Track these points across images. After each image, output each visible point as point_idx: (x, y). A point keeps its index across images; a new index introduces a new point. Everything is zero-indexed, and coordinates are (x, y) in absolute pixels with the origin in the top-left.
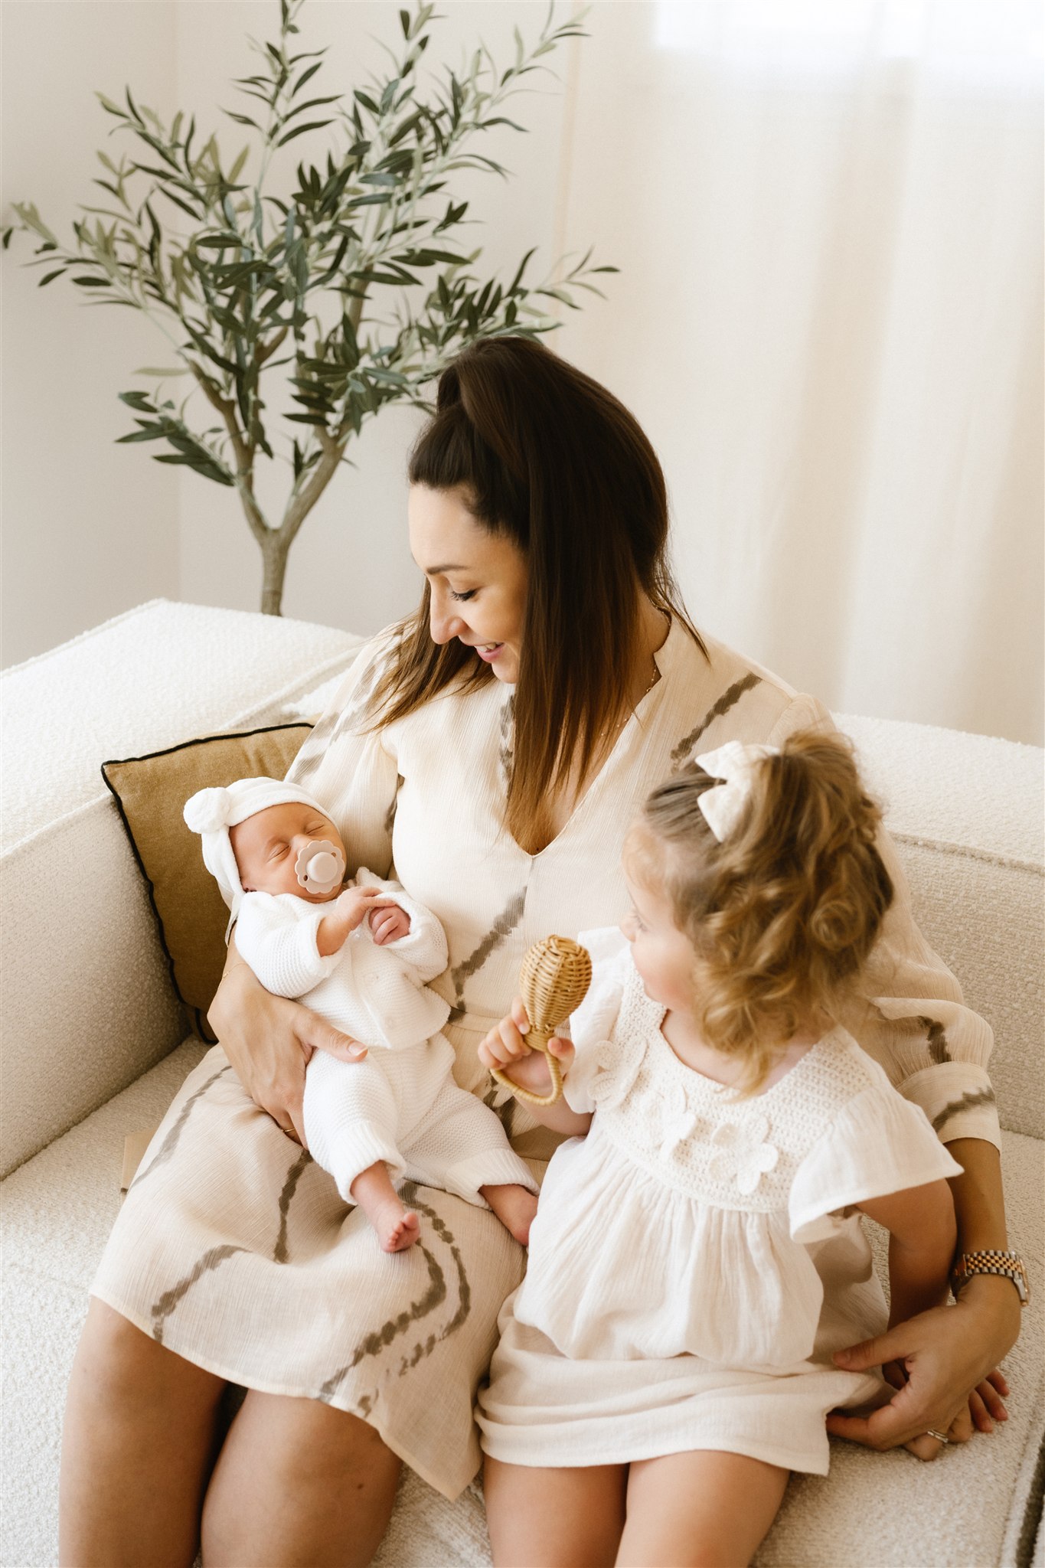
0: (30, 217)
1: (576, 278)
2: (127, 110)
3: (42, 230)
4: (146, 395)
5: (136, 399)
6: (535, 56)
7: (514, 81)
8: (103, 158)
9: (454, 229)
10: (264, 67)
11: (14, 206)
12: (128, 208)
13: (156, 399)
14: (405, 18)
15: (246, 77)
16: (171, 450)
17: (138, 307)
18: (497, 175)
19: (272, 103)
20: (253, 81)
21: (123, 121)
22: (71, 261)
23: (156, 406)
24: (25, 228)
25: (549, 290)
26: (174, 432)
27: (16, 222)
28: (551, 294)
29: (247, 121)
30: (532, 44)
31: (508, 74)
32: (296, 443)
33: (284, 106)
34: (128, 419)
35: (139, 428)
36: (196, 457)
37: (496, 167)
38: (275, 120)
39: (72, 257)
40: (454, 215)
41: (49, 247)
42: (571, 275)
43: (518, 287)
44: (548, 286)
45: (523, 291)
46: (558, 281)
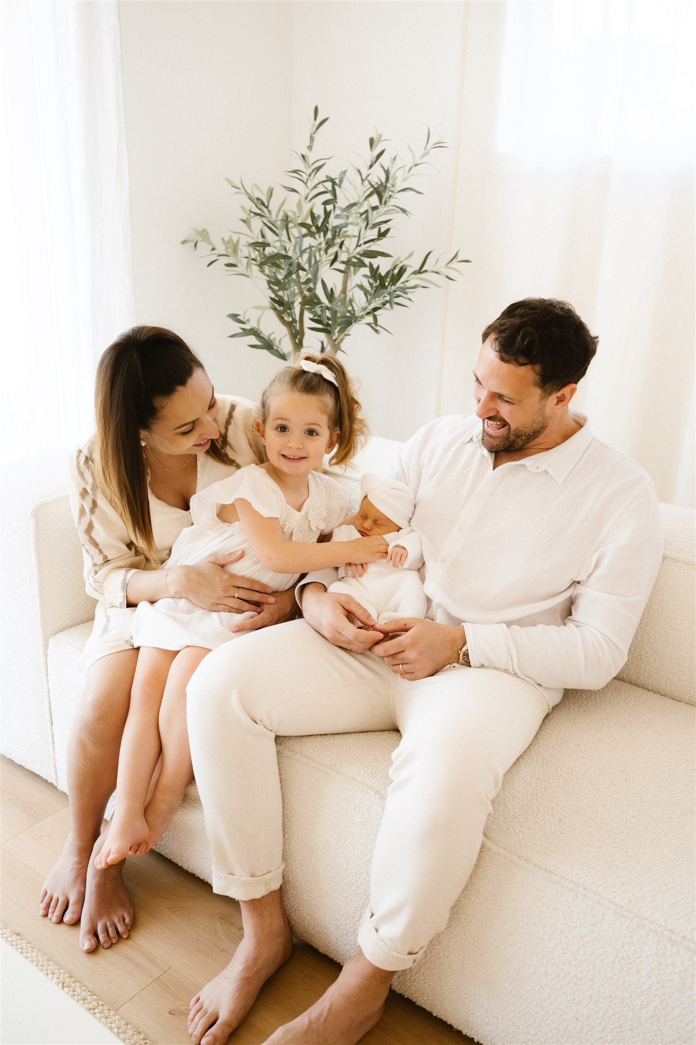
0: (204, 234)
1: (451, 265)
2: (240, 186)
3: (210, 242)
4: (239, 315)
5: (235, 317)
6: (421, 158)
7: (414, 169)
8: (243, 208)
9: (384, 241)
10: (299, 165)
11: (195, 230)
12: (252, 232)
13: (244, 318)
14: (372, 141)
15: (291, 170)
16: (257, 343)
17: (248, 277)
18: (404, 215)
19: (306, 184)
20: (295, 171)
21: (238, 190)
22: (220, 255)
23: (244, 321)
24: (203, 241)
25: (436, 271)
26: (254, 332)
27: (200, 239)
28: (437, 273)
29: (294, 190)
30: (419, 152)
31: (411, 168)
32: (322, 343)
33: (311, 184)
34: (236, 328)
35: (241, 331)
36: (268, 345)
37: (404, 211)
38: (307, 191)
39: (221, 254)
40: (382, 235)
41: (213, 249)
42: (448, 264)
43: (423, 269)
44: (435, 269)
45: (426, 271)
46: (440, 267)
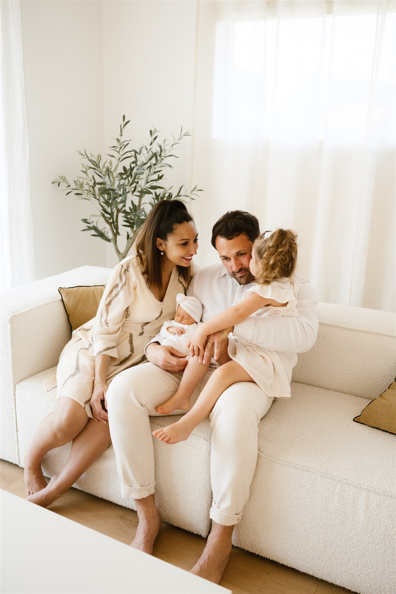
0: (64, 179)
1: (193, 192)
2: (85, 154)
3: (67, 182)
4: (87, 220)
5: (85, 221)
6: (178, 140)
7: (174, 146)
8: (83, 165)
9: (160, 181)
10: (116, 144)
11: (60, 177)
12: (88, 177)
13: (90, 221)
14: (151, 132)
15: (112, 146)
16: (96, 233)
17: (89, 200)
18: (170, 168)
19: (119, 152)
20: (114, 147)
21: (83, 156)
22: (73, 189)
23: (90, 222)
24: (63, 182)
25: (186, 195)
26: (95, 228)
27: (61, 180)
28: (187, 196)
29: (113, 156)
30: (177, 138)
31: (173, 145)
32: (128, 233)
33: (121, 153)
34: (85, 226)
35: (87, 228)
36: (101, 235)
37: (170, 166)
38: (120, 156)
39: (73, 188)
40: (160, 178)
41: (69, 186)
42: (192, 192)
43: (180, 194)
44: (186, 194)
45: (181, 196)
46: (188, 193)
